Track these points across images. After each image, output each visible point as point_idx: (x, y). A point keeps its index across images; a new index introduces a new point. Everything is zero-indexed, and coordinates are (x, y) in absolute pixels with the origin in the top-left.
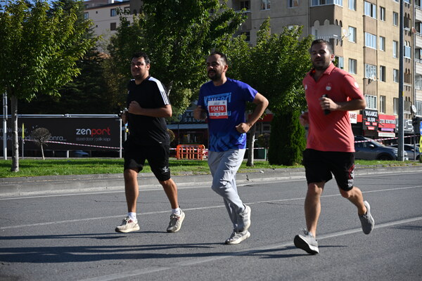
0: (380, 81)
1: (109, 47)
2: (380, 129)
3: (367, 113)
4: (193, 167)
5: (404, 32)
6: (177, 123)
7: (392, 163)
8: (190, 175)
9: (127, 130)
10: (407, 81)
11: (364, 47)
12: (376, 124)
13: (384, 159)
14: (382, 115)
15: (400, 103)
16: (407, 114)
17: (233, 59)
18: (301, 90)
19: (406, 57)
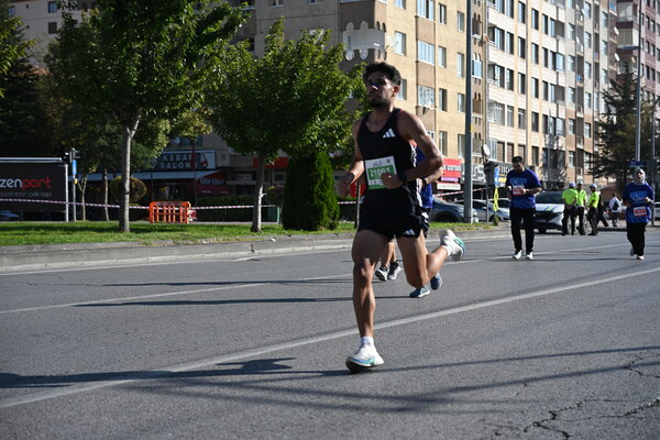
0: (439, 110)
1: (47, 59)
4: (173, 234)
5: (472, 41)
6: (150, 170)
7: (456, 225)
8: (170, 246)
9: (76, 181)
10: (478, 112)
11: (417, 62)
13: (445, 221)
15: (466, 142)
16: (476, 158)
17: (230, 77)
18: (329, 122)
19: (475, 76)
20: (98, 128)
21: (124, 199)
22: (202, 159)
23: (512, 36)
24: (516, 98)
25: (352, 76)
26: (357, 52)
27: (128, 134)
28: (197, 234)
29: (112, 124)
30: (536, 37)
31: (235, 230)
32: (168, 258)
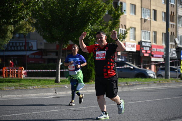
0: (153, 21)
2: (153, 56)
3: (144, 44)
4: (15, 84)
6: (3, 51)
7: (162, 80)
8: (13, 90)
10: (172, 21)
12: (149, 52)
14: (154, 45)
16: (172, 45)
17: (44, 4)
18: (95, 27)
19: (171, 3)
22: (30, 45)
25: (108, 4)
28: (27, 84)
31: (46, 82)
32: (12, 96)
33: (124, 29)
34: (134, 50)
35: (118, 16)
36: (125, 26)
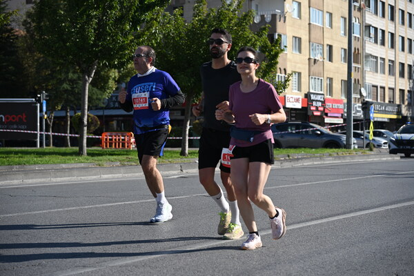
0: (327, 62)
1: (25, 23)
2: (326, 115)
3: (313, 97)
4: (120, 157)
5: (353, 7)
7: (340, 151)
8: (118, 166)
9: (46, 116)
10: (356, 62)
11: (309, 24)
12: (322, 109)
13: (331, 148)
14: (329, 100)
15: (348, 86)
16: (356, 98)
17: (166, 37)
19: (355, 35)
20: (63, 76)
21: (83, 130)
23: (383, 4)
24: (386, 52)
25: (261, 36)
26: (262, 17)
27: (86, 81)
29: (74, 73)
30: (402, 5)
31: (168, 154)
32: (116, 175)
33: (283, 75)
34: (299, 106)
35: (276, 55)
36: (285, 70)
